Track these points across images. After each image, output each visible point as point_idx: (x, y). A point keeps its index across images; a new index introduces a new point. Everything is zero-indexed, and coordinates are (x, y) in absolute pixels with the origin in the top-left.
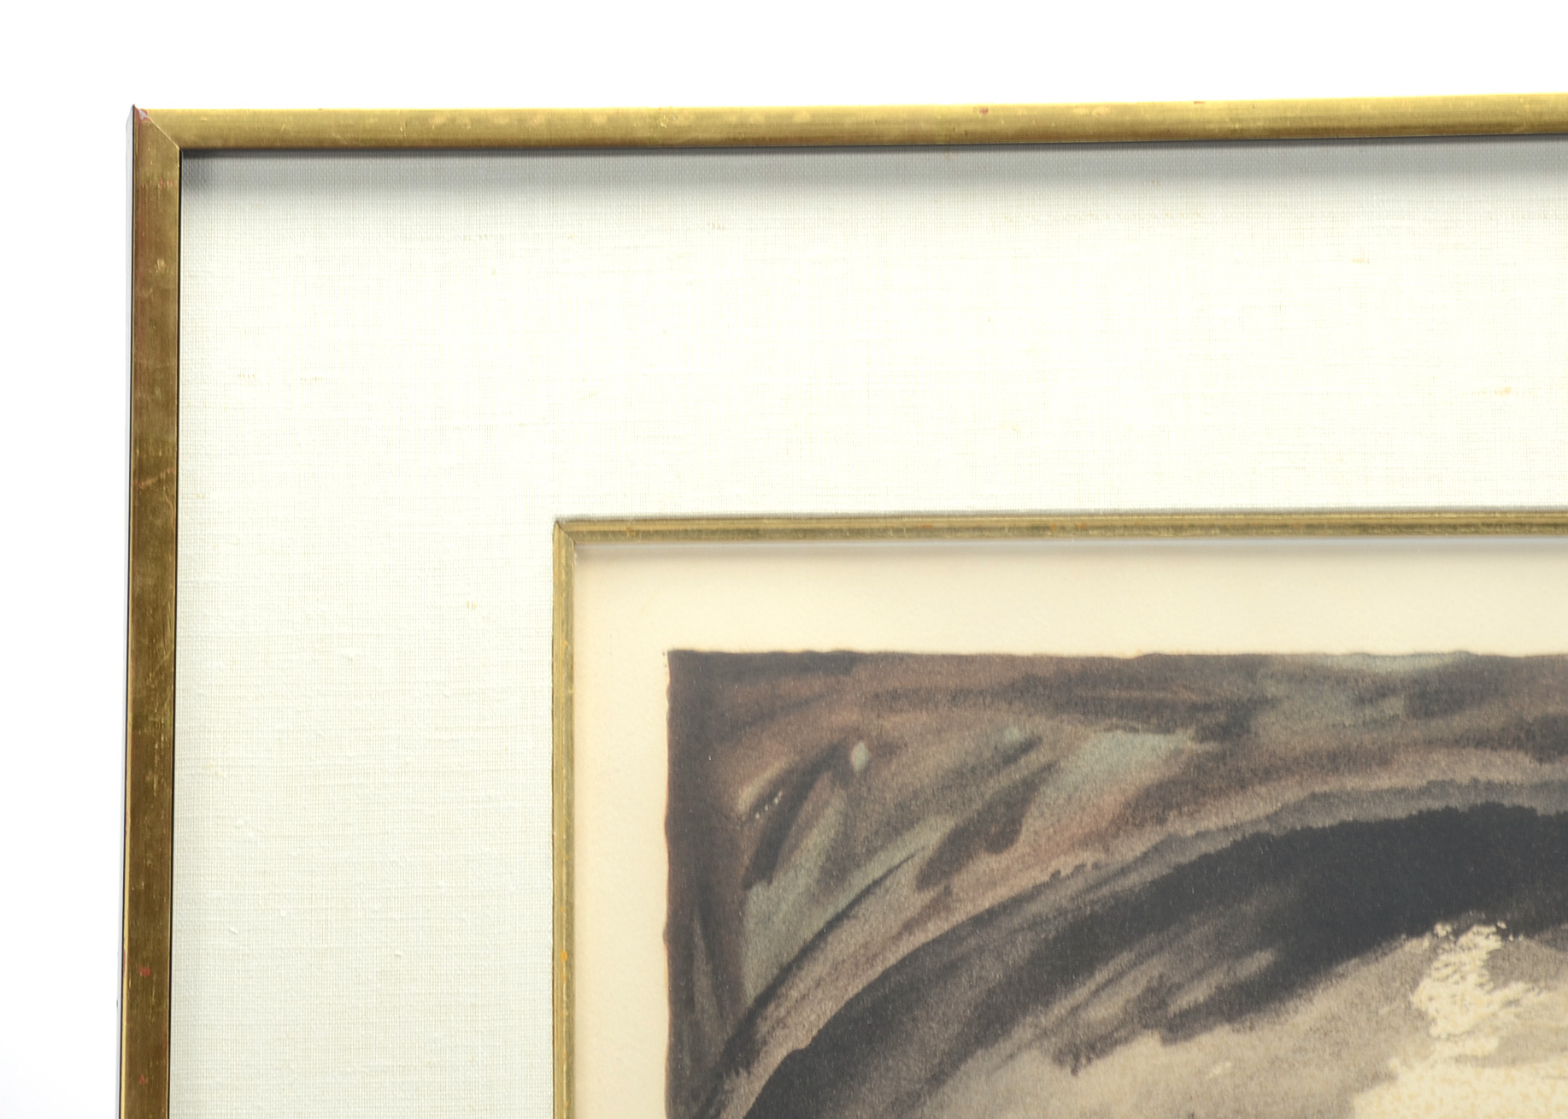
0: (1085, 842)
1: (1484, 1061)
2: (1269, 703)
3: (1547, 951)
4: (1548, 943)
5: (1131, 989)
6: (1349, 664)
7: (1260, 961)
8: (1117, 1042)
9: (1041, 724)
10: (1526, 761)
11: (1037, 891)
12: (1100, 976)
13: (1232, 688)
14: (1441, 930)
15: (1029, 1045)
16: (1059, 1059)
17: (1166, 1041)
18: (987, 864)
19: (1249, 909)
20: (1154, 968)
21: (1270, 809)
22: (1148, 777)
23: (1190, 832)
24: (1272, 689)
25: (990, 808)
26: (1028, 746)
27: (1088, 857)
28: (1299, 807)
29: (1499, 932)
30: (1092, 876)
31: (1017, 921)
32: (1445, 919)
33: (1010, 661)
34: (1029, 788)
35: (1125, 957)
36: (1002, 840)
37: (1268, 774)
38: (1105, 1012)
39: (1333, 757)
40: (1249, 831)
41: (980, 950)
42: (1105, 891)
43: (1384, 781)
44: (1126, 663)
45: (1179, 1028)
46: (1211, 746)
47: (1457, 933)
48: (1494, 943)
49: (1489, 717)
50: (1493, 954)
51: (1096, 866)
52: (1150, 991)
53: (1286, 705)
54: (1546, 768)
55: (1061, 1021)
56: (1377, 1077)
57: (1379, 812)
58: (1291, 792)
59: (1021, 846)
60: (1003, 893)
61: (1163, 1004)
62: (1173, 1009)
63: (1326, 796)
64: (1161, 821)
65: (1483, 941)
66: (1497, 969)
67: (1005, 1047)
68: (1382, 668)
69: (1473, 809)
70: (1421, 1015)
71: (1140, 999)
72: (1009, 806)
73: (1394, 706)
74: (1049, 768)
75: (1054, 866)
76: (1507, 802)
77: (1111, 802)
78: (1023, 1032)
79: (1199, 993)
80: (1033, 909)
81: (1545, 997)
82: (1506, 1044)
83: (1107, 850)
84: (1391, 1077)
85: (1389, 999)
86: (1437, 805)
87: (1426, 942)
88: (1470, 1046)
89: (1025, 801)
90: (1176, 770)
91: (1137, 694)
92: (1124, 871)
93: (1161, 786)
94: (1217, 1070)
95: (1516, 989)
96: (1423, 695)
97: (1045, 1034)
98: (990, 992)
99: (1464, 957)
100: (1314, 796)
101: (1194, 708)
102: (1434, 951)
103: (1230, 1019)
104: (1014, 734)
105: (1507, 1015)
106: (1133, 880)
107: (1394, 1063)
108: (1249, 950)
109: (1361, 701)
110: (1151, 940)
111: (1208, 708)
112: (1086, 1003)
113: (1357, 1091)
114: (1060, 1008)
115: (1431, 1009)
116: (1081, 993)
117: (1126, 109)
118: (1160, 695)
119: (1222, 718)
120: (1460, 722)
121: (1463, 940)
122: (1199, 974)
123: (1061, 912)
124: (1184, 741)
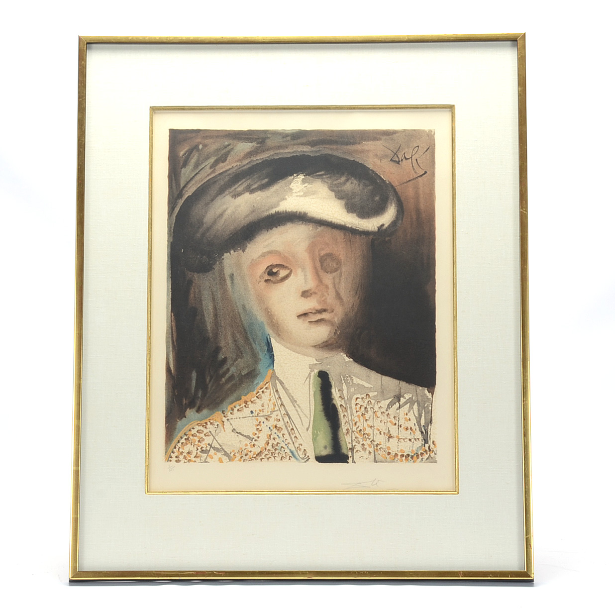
0: (238, 161)
1: (301, 196)
2: (268, 138)
3: (312, 178)
4: (312, 177)
5: (245, 185)
6: (281, 131)
7: (266, 180)
8: (242, 194)
9: (231, 141)
10: (309, 147)
11: (230, 169)
12: (240, 183)
13: (262, 136)
14: (295, 175)
15: (228, 195)
16: (232, 197)
17: (250, 194)
18: (222, 165)
19: (264, 172)
20: (249, 182)
21: (268, 156)
22: (248, 150)
23: (255, 159)
24: (269, 136)
25: (222, 155)
26: (229, 145)
27: (238, 164)
28: (273, 155)
29: (304, 175)
30: (239, 167)
31: (226, 174)
32: (295, 173)
33: (226, 131)
34: (229, 152)
35: (244, 180)
36: (224, 161)
37: (268, 150)
38: (240, 189)
39: (279, 147)
40: (265, 159)
41: (220, 179)
42: (241, 169)
43: (287, 151)
44: (245, 131)
45: (252, 191)
46: (259, 145)
47: (297, 176)
48: (303, 177)
49: (304, 140)
50: (303, 179)
51: (239, 165)
52: (248, 185)
53: (271, 138)
54: (313, 148)
55: (233, 191)
56: (284, 199)
57: (286, 156)
58: (272, 153)
59: (227, 162)
60: (224, 169)
61: (250, 188)
62: (251, 188)
63: (277, 153)
64: (250, 157)
65: (302, 177)
66: (304, 181)
67: (224, 195)
68: (287, 132)
69: (301, 155)
70: (291, 189)
71: (246, 187)
72: (225, 155)
73: (289, 138)
74: (232, 149)
75: (233, 165)
76: (306, 154)
77: (242, 154)
78: (227, 192)
79: (256, 186)
80: (229, 172)
81: (311, 186)
82: (304, 193)
83: (241, 162)
84: (286, 199)
85: (286, 186)
86: (295, 155)
87: (292, 177)
88: (298, 194)
89: (228, 154)
90: (253, 149)
91: (247, 136)
92: (244, 166)
93: (250, 152)
94: (258, 198)
95: (307, 184)
96: (293, 136)
97: (230, 193)
98: (222, 186)
99: (298, 179)
100: (275, 153)
101: (256, 138)
102: (294, 178)
103: (260, 190)
104: (227, 143)
105: (305, 189)
106: (245, 167)
107: (287, 197)
108: (264, 179)
109: (283, 137)
110: (248, 177)
111: (258, 139)
112: (237, 188)
113: (281, 201)
114: (233, 189)
115: (293, 188)
116: (236, 186)
117: (246, 37)
118: (250, 137)
119: (261, 140)
120: (299, 141)
121: (298, 177)
122: (256, 183)
123: (234, 173)
124: (254, 144)
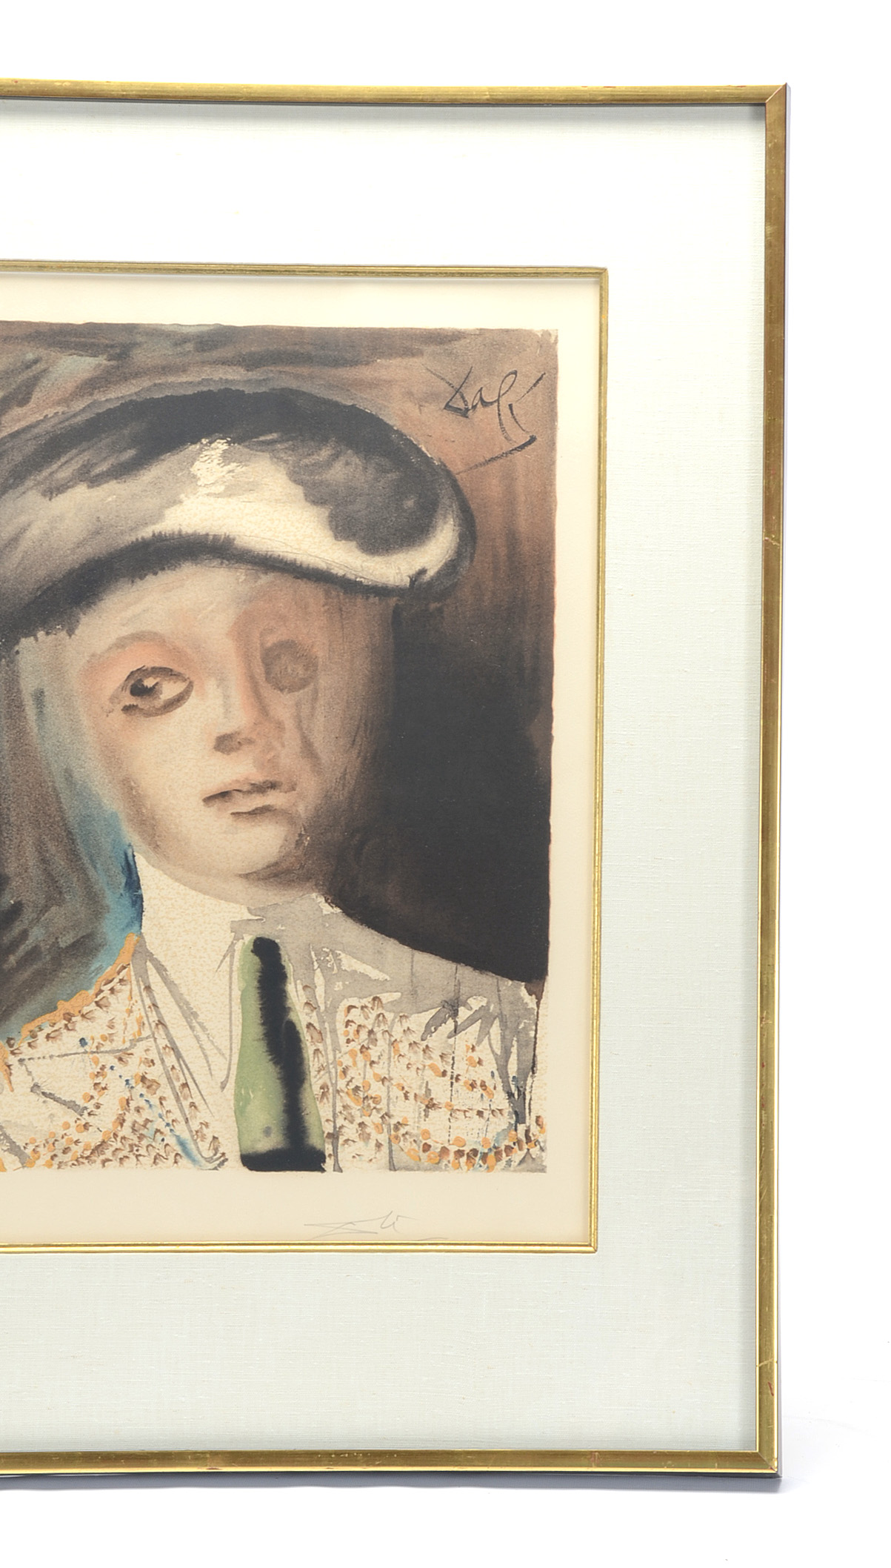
0: (58, 403)
1: (218, 495)
2: (139, 345)
3: (246, 450)
4: (246, 447)
5: (75, 465)
6: (171, 329)
7: (131, 453)
8: (69, 487)
9: (42, 352)
10: (242, 371)
11: (38, 423)
12: (63, 460)
13: (122, 338)
14: (204, 441)
15: (32, 488)
16: (44, 494)
17: (89, 487)
18: (17, 411)
19: (126, 432)
20: (86, 456)
21: (137, 390)
22: (87, 375)
23: (104, 399)
24: (139, 339)
25: (19, 388)
26: (36, 362)
27: (60, 409)
28: (149, 389)
29: (228, 442)
30: (62, 417)
31: (29, 436)
32: (206, 437)
33: (29, 324)
34: (35, 380)
35: (74, 451)
36: (24, 401)
37: (136, 375)
38: (64, 474)
39: (163, 368)
40: (128, 399)
41: (12, 448)
42: (67, 423)
43: (184, 379)
44: (79, 325)
45: (94, 481)
46: (112, 363)
47: (211, 443)
48: (225, 447)
49: (228, 352)
50: (225, 451)
51: (63, 413)
52: (84, 466)
53: (145, 346)
54: (250, 373)
55: (46, 478)
56: (177, 502)
57: (182, 392)
58: (146, 383)
59: (32, 404)
60: (23, 424)
61: (88, 472)
62: (93, 473)
63: (160, 384)
64: (91, 394)
65: (221, 446)
66: (226, 458)
67: (21, 489)
68: (185, 330)
69: (220, 390)
70: (194, 476)
71: (79, 469)
72: (27, 387)
73: (189, 347)
74: (45, 370)
75: (45, 412)
76: (233, 388)
77: (70, 386)
78: (29, 483)
79: (104, 467)
80: (36, 431)
81: (244, 469)
82: (227, 488)
83: (68, 406)
84: (181, 502)
85: (182, 470)
86: (205, 389)
87: (198, 446)
88: (213, 489)
89: (35, 385)
90: (98, 372)
91: (83, 340)
92: (75, 415)
93: (91, 380)
94: (110, 499)
95: (233, 465)
96: (201, 342)
97: (39, 483)
98: (16, 466)
99: (213, 452)
100: (155, 385)
101: (107, 346)
102: (201, 449)
103: (116, 478)
104: (30, 356)
105: (229, 477)
106: (79, 418)
107: (182, 496)
108: (125, 449)
109: (176, 344)
110: (85, 445)
111: (112, 346)
112: (57, 471)
113: (167, 508)
114: (45, 473)
115: (198, 474)
116: (55, 467)
117: (77, 83)
118: (93, 340)
119: (118, 351)
120: (215, 354)
121: (213, 445)
122: (105, 459)
123: (47, 433)
124: (102, 360)
